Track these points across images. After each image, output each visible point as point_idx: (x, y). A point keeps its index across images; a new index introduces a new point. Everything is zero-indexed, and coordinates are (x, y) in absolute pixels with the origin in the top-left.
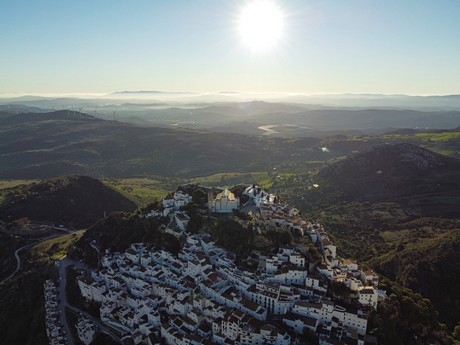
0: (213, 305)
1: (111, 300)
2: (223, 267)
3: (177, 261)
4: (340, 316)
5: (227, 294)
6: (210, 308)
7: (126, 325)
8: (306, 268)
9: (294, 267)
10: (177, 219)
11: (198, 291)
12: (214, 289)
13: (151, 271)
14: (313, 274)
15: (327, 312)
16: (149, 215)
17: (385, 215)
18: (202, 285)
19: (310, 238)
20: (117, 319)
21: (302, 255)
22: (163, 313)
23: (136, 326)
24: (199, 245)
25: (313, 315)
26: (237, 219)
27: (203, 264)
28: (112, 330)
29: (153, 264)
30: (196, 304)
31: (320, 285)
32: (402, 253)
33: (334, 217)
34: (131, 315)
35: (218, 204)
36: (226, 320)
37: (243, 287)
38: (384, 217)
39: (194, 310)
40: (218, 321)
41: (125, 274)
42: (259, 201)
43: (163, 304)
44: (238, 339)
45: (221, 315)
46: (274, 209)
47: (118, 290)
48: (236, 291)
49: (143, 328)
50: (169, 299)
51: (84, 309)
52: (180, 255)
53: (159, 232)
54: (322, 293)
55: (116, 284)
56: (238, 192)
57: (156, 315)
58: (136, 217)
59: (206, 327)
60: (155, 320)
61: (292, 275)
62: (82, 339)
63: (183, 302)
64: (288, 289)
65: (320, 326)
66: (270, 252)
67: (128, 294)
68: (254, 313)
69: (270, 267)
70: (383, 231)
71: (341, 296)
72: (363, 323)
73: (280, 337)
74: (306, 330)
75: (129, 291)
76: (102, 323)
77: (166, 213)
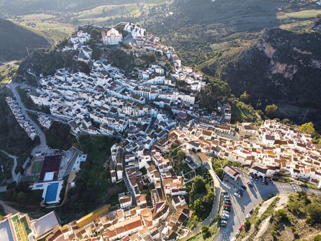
0: (116, 99)
1: (55, 103)
2: (118, 78)
3: (90, 78)
4: (182, 97)
5: (123, 93)
6: (115, 101)
7: (68, 115)
8: (165, 74)
9: (158, 75)
10: (84, 51)
11: (106, 93)
12: (115, 91)
13: (75, 85)
14: (168, 77)
15: (175, 96)
16: (64, 50)
17: (214, 32)
18: (108, 90)
19: (167, 57)
20: (62, 113)
21: (162, 67)
22: (88, 107)
23: (75, 115)
24: (101, 67)
25: (168, 98)
26: (122, 49)
27: (107, 78)
28: (60, 119)
29: (75, 80)
30: (107, 100)
31: (172, 83)
32: (220, 58)
33: (183, 36)
34: (70, 110)
35: (109, 39)
36: (124, 106)
37: (131, 88)
38: (214, 34)
39: (107, 103)
40: (121, 107)
41: (59, 88)
42: (135, 35)
43: (87, 102)
44: (132, 114)
45: (122, 103)
46: (144, 39)
47: (58, 98)
48: (128, 91)
49: (78, 115)
50: (90, 99)
51: (39, 111)
52: (91, 74)
53: (74, 61)
54: (173, 87)
55: (55, 94)
56: (120, 29)
57: (85, 108)
58: (55, 51)
59: (114, 110)
60: (85, 111)
61: (157, 79)
62: (44, 125)
63: (99, 100)
64: (155, 87)
65: (172, 103)
66: (144, 68)
67: (64, 99)
68: (139, 101)
69: (145, 76)
70: (212, 43)
71: (182, 87)
72: (193, 99)
73: (153, 110)
74: (165, 105)
75: (65, 98)
76: (53, 116)
77: (75, 47)
